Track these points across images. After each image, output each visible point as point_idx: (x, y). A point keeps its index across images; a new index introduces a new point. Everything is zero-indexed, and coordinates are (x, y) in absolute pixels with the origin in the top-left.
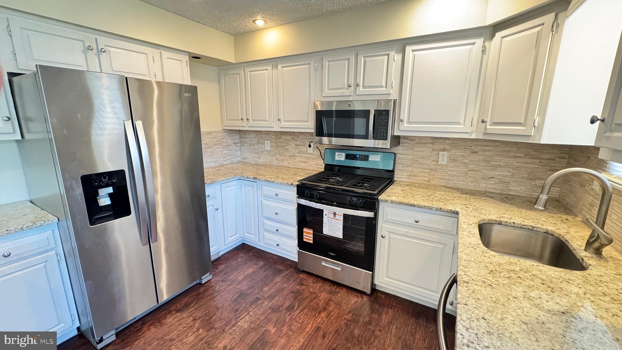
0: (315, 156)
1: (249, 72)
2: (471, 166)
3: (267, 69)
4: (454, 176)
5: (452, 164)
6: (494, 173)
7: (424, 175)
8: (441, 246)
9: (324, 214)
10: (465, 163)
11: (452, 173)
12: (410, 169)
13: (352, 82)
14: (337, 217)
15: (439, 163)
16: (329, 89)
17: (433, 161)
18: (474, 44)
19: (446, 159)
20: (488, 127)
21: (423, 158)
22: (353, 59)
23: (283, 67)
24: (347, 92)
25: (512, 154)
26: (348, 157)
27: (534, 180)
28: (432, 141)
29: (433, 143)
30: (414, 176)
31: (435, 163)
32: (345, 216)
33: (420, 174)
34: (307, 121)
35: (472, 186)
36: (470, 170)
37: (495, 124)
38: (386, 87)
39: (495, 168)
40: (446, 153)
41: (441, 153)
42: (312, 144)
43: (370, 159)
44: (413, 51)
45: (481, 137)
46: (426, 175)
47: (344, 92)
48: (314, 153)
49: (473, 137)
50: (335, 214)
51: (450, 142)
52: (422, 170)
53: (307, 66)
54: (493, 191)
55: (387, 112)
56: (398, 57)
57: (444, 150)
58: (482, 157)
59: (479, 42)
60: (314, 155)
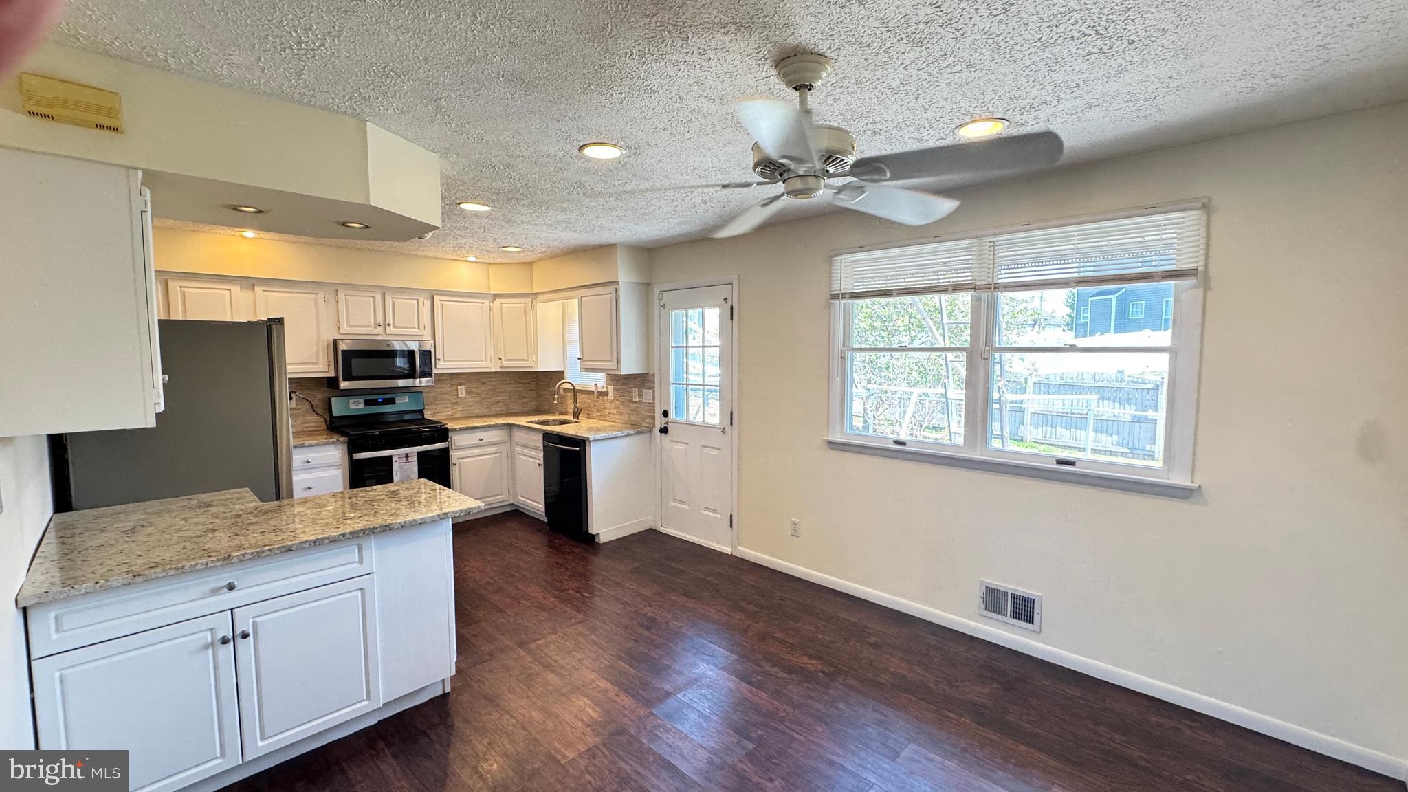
0: (301, 411)
1: (180, 287)
2: (484, 395)
3: (230, 290)
4: (471, 406)
5: (469, 396)
6: (498, 398)
7: (447, 410)
8: (498, 455)
9: (394, 461)
10: (479, 394)
11: (471, 404)
12: (434, 407)
13: (380, 320)
14: (410, 459)
15: (460, 396)
16: (349, 325)
17: (454, 395)
18: (483, 303)
19: (464, 392)
20: (504, 362)
21: (444, 394)
22: (379, 298)
23: (264, 291)
24: (376, 331)
25: (507, 382)
26: (368, 403)
27: (522, 399)
28: (449, 377)
29: (451, 379)
30: (439, 413)
31: (455, 397)
32: (420, 454)
33: (443, 410)
34: (316, 363)
35: (486, 412)
36: (483, 399)
37: (508, 360)
38: (419, 329)
39: (499, 394)
40: (463, 387)
41: (459, 387)
42: (293, 395)
43: (396, 402)
44: (440, 300)
45: (499, 370)
46: (450, 409)
47: (371, 331)
48: (299, 407)
49: (493, 371)
50: (407, 456)
51: (464, 376)
52: (444, 406)
53: (313, 296)
54: (500, 412)
55: (430, 351)
56: (428, 303)
57: (461, 384)
58: (489, 387)
59: (487, 302)
60: (298, 409)
